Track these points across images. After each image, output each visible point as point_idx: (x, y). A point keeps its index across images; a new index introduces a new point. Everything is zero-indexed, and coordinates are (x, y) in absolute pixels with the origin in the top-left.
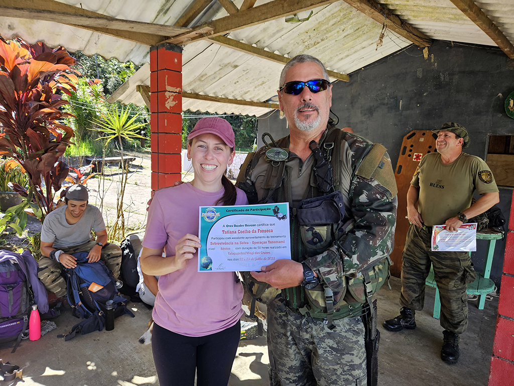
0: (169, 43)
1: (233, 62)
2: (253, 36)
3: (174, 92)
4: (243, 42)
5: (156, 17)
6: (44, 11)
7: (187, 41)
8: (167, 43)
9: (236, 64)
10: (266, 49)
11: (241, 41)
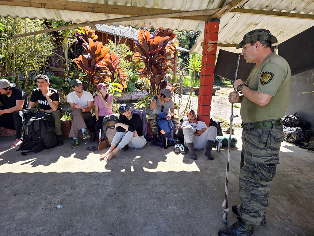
0: (212, 18)
1: (254, 22)
2: (262, 4)
3: (213, 43)
4: (256, 9)
5: (208, 6)
6: (155, 14)
7: (220, 15)
8: (211, 18)
9: (256, 23)
10: (274, 10)
11: (254, 9)
